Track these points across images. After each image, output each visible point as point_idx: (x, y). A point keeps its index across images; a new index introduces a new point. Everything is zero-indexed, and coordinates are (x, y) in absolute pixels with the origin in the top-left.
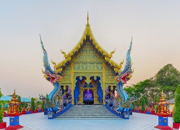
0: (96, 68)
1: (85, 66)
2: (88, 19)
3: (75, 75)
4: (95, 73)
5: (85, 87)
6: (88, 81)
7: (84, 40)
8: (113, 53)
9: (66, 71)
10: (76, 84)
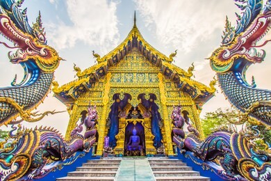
0: (148, 80)
1: (129, 77)
2: (135, 20)
3: (111, 91)
4: (147, 88)
5: (129, 117)
6: (135, 102)
7: (129, 42)
8: (173, 55)
9: (96, 85)
10: (111, 107)
